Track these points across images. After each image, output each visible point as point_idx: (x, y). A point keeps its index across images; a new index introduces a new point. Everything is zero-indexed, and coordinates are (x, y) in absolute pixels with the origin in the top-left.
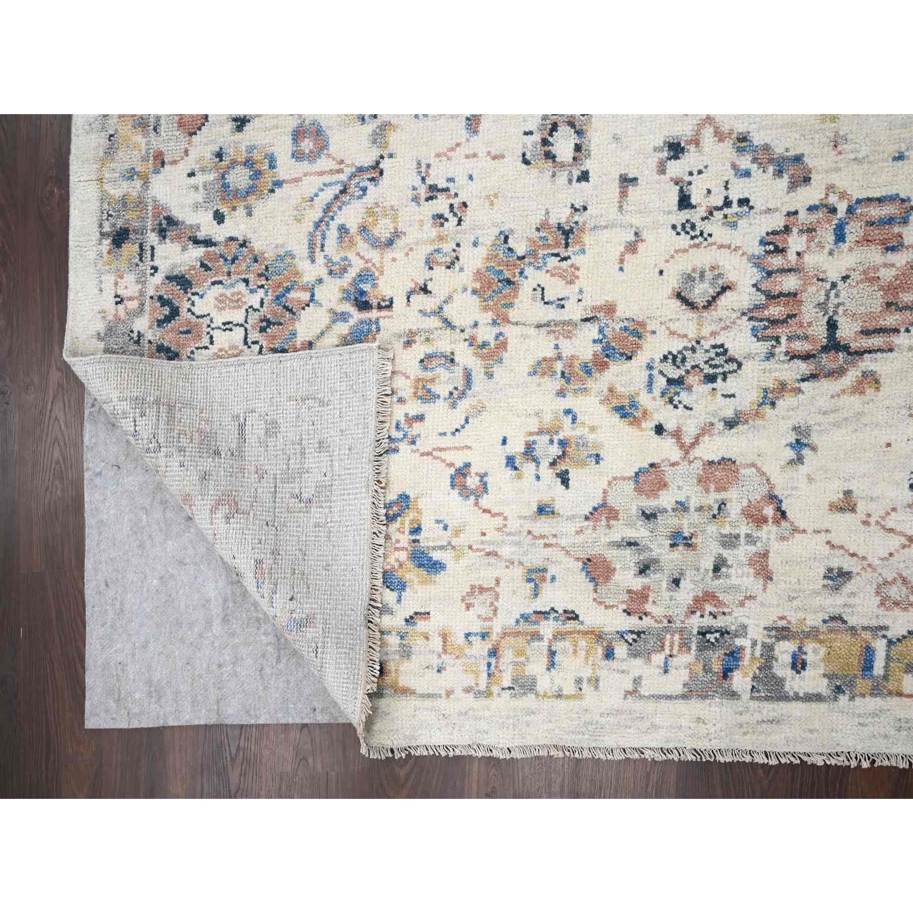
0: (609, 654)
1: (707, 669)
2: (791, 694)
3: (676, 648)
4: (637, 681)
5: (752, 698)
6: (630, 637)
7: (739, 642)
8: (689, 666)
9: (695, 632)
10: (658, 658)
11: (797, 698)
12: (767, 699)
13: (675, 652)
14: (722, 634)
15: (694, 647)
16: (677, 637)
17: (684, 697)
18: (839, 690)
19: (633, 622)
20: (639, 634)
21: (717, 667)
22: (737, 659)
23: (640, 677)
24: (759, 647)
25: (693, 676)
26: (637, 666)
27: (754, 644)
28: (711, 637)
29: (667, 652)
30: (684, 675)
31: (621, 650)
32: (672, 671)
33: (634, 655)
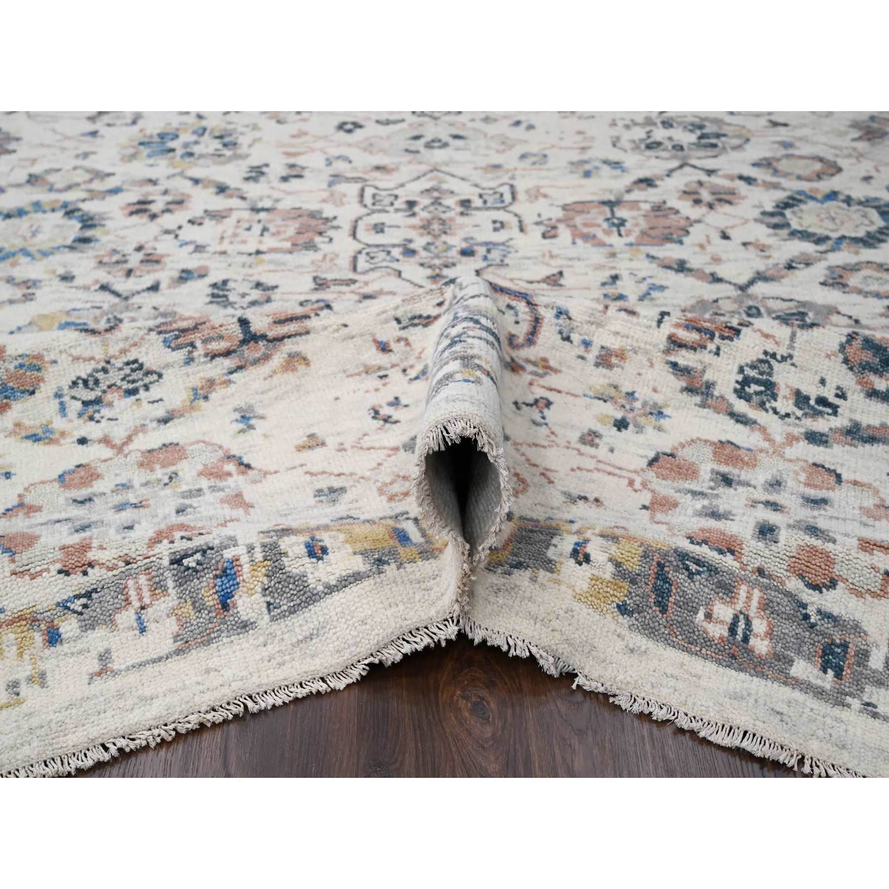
0: (53, 638)
1: (199, 606)
2: (320, 588)
3: (146, 594)
4: (104, 657)
5: (273, 619)
6: (77, 605)
7: (228, 554)
8: (172, 612)
9: (166, 562)
10: (126, 618)
11: (331, 589)
12: (292, 611)
13: (147, 601)
14: (204, 552)
15: (170, 584)
16: (143, 580)
17: (178, 652)
18: (380, 562)
19: (77, 582)
20: (88, 595)
21: (211, 600)
22: (234, 577)
23: (108, 651)
24: (258, 549)
25: (183, 623)
26: (98, 638)
27: (251, 549)
28: (189, 562)
29: (136, 604)
30: (172, 626)
31: (69, 627)
32: (151, 626)
33: (88, 626)
